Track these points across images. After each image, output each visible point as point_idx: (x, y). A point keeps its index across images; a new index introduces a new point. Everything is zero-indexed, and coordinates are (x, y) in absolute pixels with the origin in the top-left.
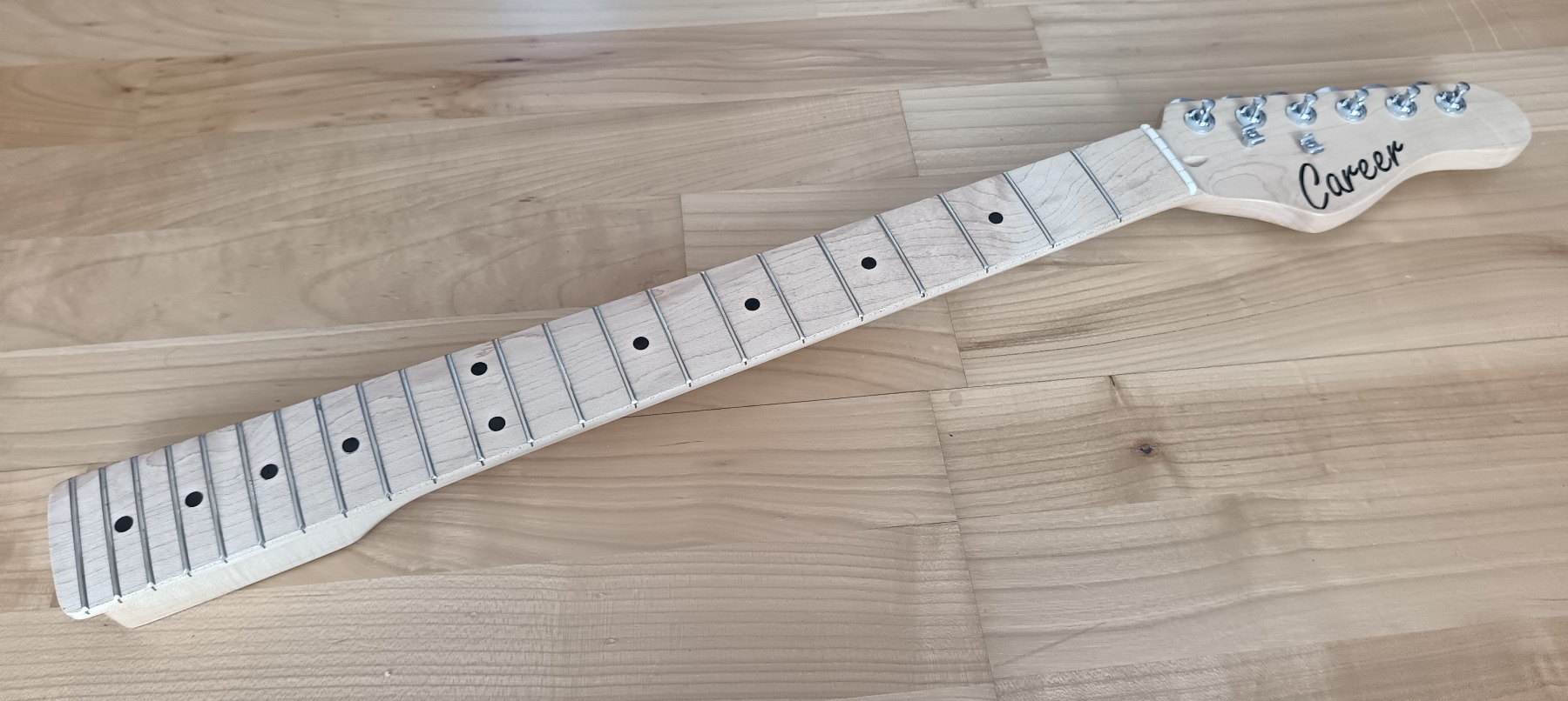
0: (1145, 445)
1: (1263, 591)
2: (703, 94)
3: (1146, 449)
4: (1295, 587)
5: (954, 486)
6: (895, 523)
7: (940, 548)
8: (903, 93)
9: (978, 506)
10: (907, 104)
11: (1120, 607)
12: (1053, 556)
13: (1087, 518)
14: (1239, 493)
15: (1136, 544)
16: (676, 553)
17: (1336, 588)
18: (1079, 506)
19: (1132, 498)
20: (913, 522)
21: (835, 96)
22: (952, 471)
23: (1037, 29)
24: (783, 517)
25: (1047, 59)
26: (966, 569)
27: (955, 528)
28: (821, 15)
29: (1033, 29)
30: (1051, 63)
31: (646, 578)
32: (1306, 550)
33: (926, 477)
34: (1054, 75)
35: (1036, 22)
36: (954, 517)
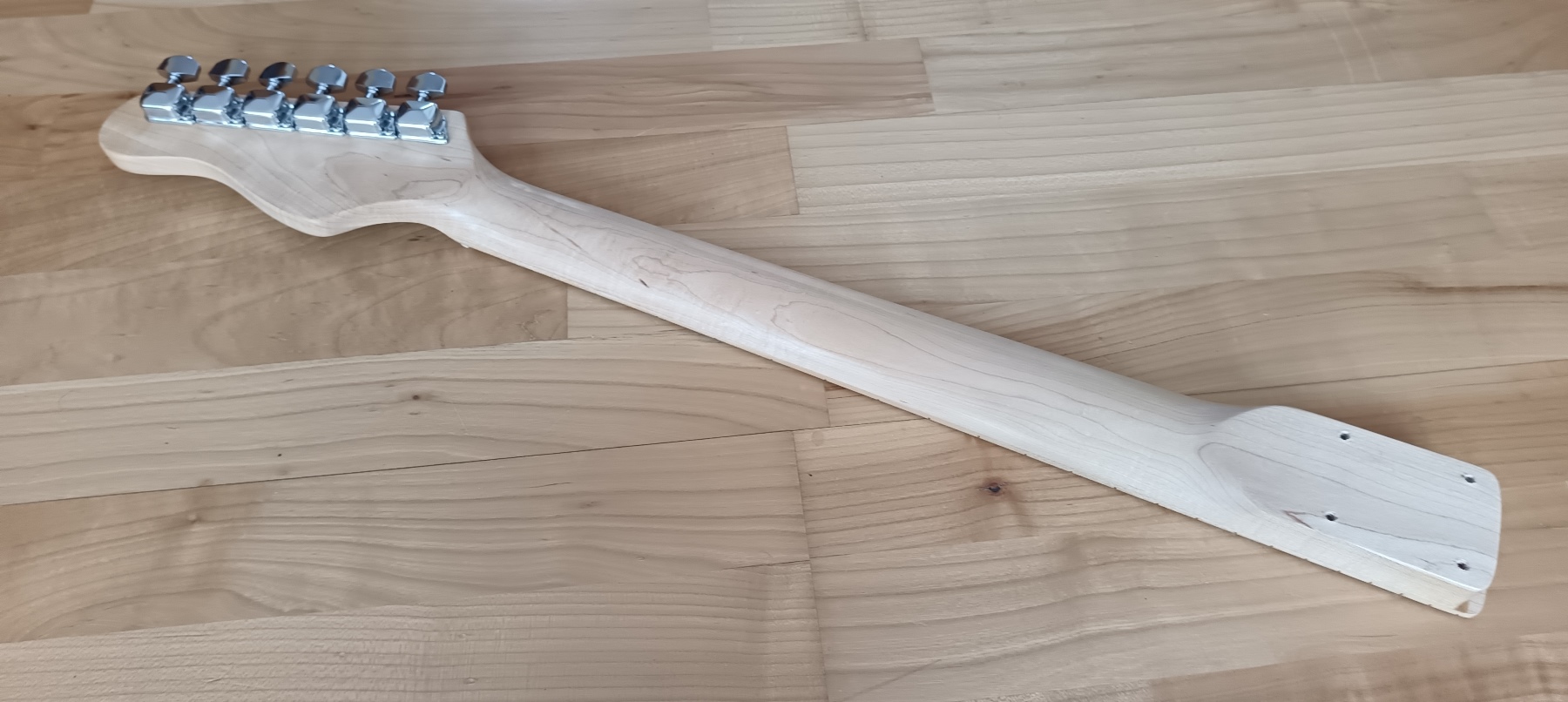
0: (992, 484)
1: (1093, 628)
2: (595, 130)
3: (994, 488)
4: (1125, 625)
5: (810, 525)
6: (748, 562)
7: (791, 587)
8: (791, 129)
9: (830, 545)
10: (793, 140)
11: (958, 644)
12: (898, 594)
13: (933, 556)
14: (1080, 531)
15: (977, 583)
16: (539, 595)
17: (1165, 626)
18: (925, 545)
19: (976, 537)
20: (767, 562)
21: (724, 132)
22: (809, 510)
23: (926, 62)
24: (644, 558)
25: (934, 94)
26: (813, 608)
27: (807, 567)
28: (716, 48)
29: (922, 62)
30: (936, 98)
31: (508, 619)
32: (1140, 588)
33: (783, 516)
34: (938, 111)
35: (925, 55)
36: (807, 556)
